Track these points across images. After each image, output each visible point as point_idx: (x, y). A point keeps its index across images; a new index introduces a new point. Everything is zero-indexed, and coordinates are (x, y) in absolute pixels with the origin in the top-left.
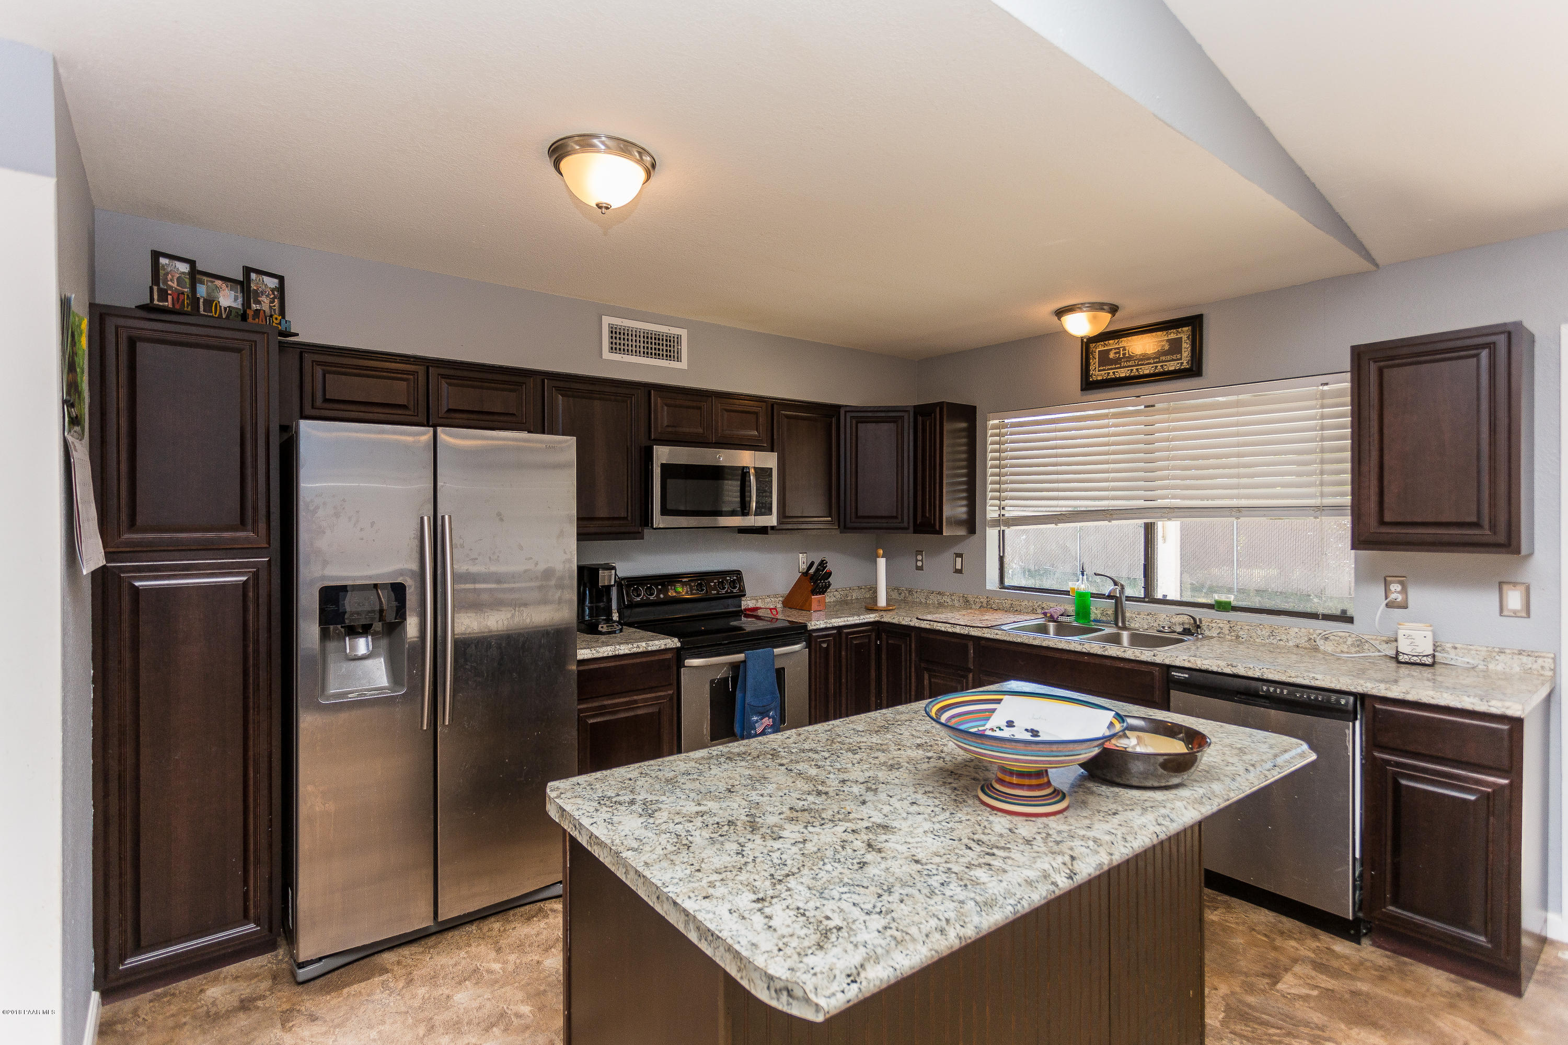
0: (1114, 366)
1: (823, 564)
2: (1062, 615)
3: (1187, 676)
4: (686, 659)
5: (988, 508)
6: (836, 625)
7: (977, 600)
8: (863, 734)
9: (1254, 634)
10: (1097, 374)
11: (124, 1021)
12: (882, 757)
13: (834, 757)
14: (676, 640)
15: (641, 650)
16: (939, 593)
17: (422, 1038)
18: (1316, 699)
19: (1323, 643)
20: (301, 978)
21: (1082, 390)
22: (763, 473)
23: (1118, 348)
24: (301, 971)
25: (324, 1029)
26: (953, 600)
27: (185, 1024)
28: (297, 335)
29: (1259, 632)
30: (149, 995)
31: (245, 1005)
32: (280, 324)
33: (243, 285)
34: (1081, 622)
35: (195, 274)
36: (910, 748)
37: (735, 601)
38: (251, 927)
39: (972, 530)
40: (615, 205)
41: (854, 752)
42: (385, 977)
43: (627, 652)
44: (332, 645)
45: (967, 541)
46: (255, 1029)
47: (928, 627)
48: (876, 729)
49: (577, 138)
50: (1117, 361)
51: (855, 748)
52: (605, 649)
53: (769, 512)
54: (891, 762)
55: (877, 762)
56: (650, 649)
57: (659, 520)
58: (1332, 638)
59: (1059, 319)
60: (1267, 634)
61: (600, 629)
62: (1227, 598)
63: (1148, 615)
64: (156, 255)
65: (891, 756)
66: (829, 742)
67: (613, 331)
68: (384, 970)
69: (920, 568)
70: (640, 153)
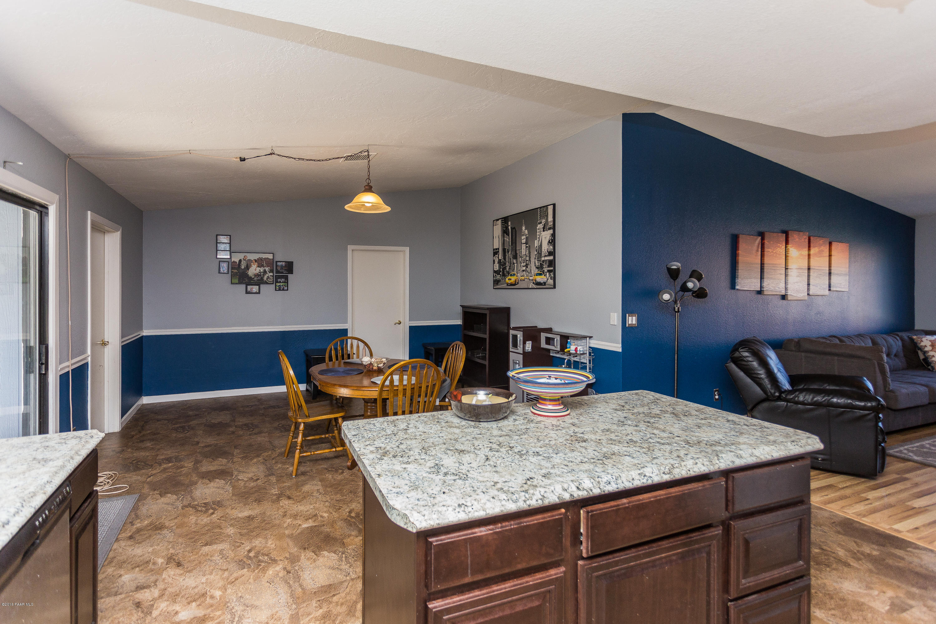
8: (625, 453)
12: (613, 436)
13: (645, 438)
36: (592, 440)
41: (631, 440)
48: (614, 457)
51: (632, 443)
54: (608, 433)
55: (617, 434)
65: (607, 436)
66: (651, 448)
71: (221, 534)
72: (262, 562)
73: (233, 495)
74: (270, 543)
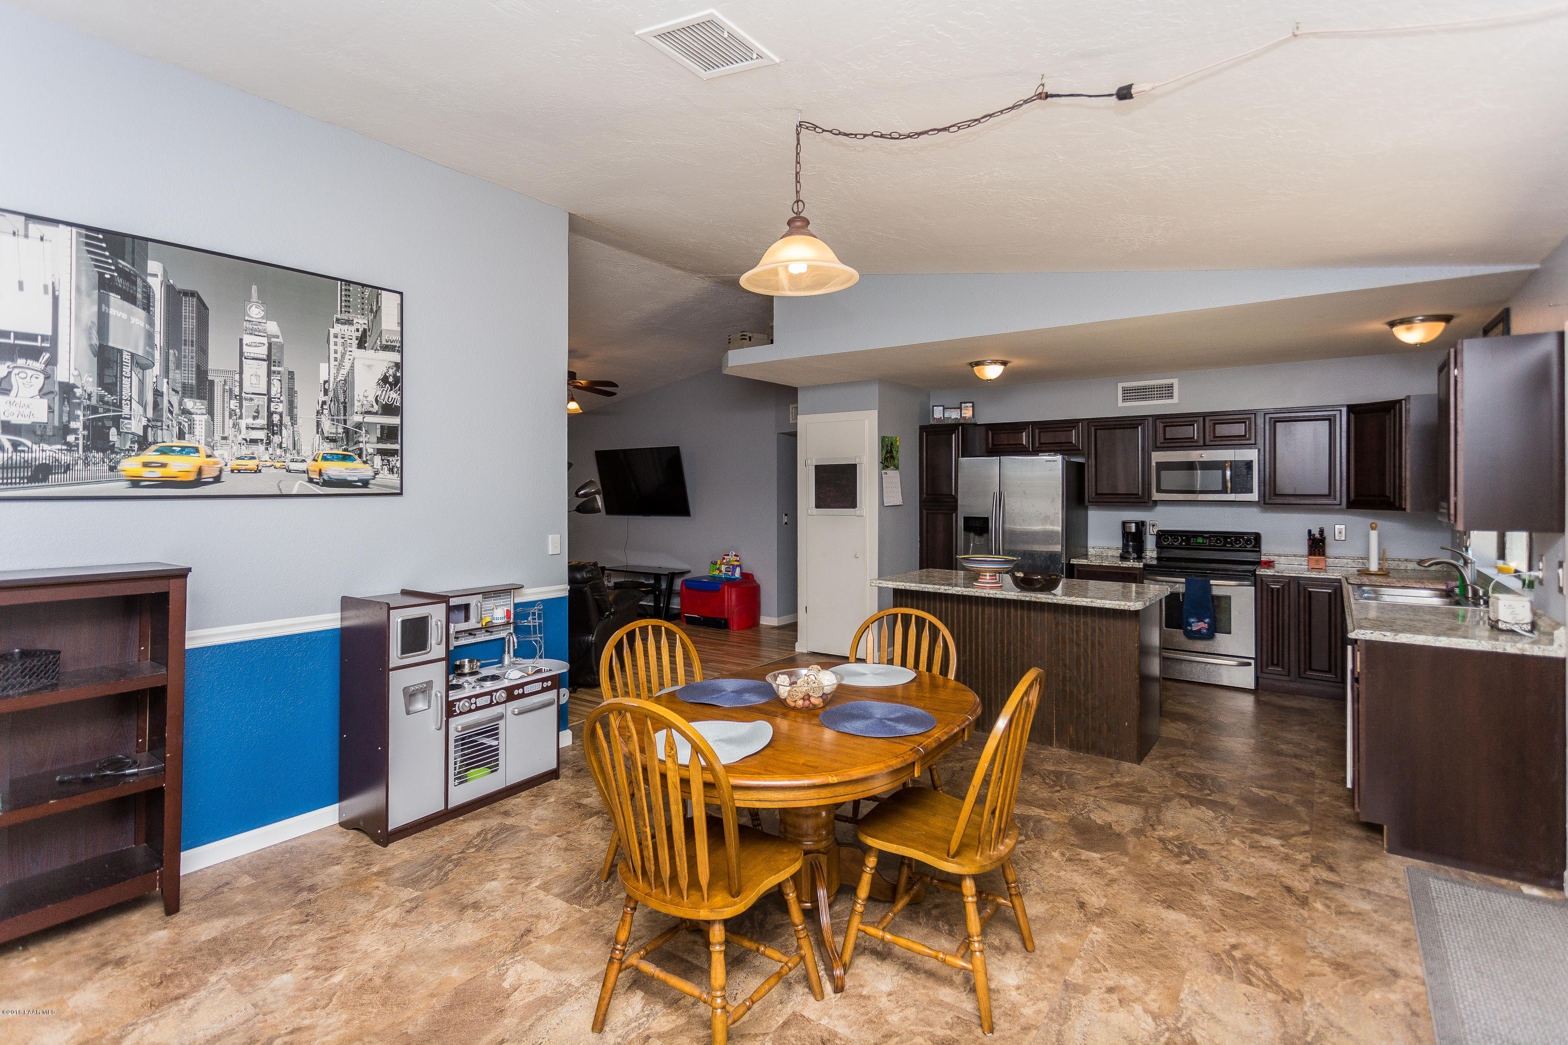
1: (1320, 532)
15: (1116, 565)
33: (960, 409)
34: (1461, 593)
35: (945, 410)
37: (1251, 554)
43: (1107, 564)
53: (1250, 491)
56: (1122, 566)
57: (1155, 495)
64: (934, 406)
67: (1125, 390)
71: (1224, 903)
72: (1175, 845)
73: (1183, 973)
74: (1156, 859)
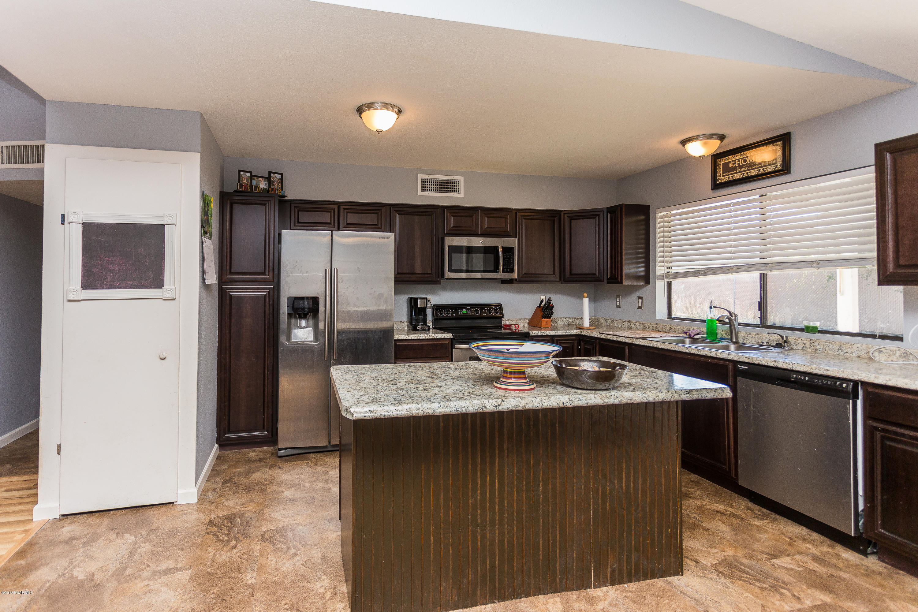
0: (732, 173)
1: (549, 301)
2: (698, 334)
3: (747, 368)
4: (456, 344)
5: (657, 268)
6: (549, 334)
7: (650, 325)
9: (828, 348)
10: (722, 178)
11: (224, 457)
14: (451, 334)
15: (431, 338)
16: (629, 321)
17: (313, 482)
18: (827, 383)
19: (878, 355)
20: (279, 455)
21: (712, 190)
22: (508, 251)
23: (735, 161)
24: (280, 452)
25: (282, 472)
26: (637, 326)
27: (241, 461)
28: (287, 196)
29: (831, 347)
30: (233, 451)
31: (260, 460)
32: (281, 193)
33: (268, 179)
34: (710, 338)
35: (252, 177)
37: (498, 320)
38: (265, 433)
39: (648, 282)
40: (384, 129)
42: (308, 461)
43: (424, 338)
44: (293, 321)
45: (645, 289)
46: (261, 467)
47: (604, 337)
49: (366, 105)
50: (734, 169)
52: (413, 335)
53: (512, 271)
56: (436, 337)
57: (447, 274)
58: (884, 351)
59: (684, 146)
60: (837, 348)
61: (418, 328)
62: (814, 324)
63: (756, 335)
64: (240, 171)
67: (424, 182)
68: (309, 459)
69: (619, 306)
70: (392, 107)
